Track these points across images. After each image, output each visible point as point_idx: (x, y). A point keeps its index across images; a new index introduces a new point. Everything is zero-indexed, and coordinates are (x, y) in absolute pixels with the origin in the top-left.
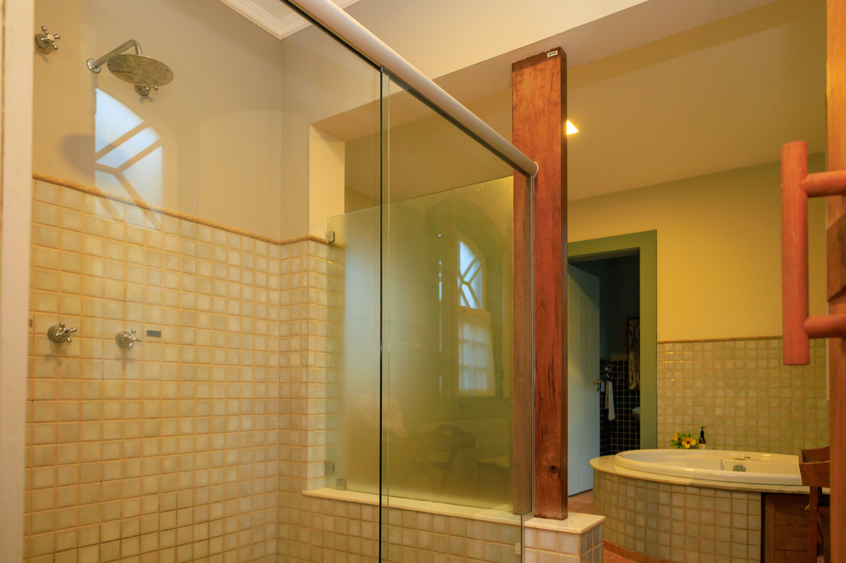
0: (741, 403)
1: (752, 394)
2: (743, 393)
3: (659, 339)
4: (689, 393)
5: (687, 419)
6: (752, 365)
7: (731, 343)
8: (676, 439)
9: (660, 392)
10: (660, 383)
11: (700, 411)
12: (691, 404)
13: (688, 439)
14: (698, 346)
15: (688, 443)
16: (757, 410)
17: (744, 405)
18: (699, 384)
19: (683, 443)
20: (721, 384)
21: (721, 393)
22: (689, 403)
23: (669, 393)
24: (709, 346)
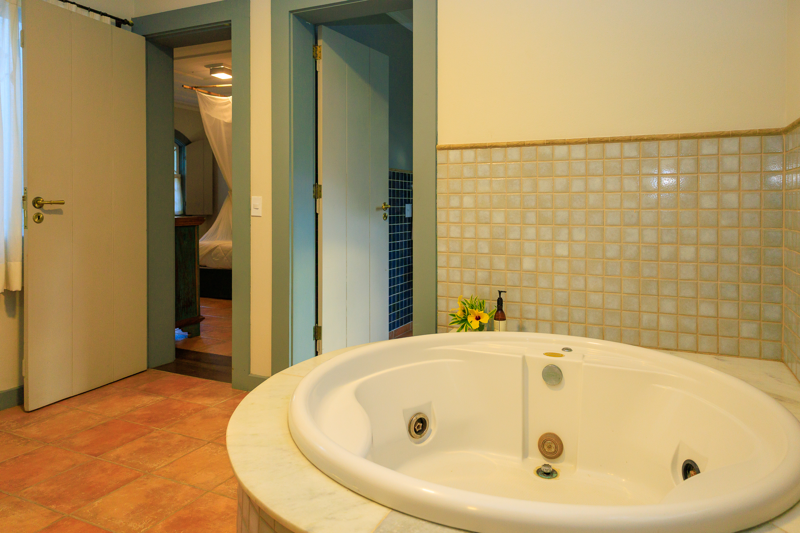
0: (562, 250)
1: (579, 235)
2: (564, 234)
3: (441, 143)
4: (484, 231)
5: (482, 275)
6: (578, 185)
7: (547, 150)
8: (459, 313)
9: (441, 229)
10: (441, 216)
11: (500, 263)
12: (486, 250)
13: (477, 312)
14: (498, 154)
15: (478, 318)
16: (586, 262)
17: (566, 253)
18: (499, 217)
19: (470, 319)
20: (531, 217)
21: (531, 232)
22: (484, 248)
23: (455, 232)
24: (514, 152)
